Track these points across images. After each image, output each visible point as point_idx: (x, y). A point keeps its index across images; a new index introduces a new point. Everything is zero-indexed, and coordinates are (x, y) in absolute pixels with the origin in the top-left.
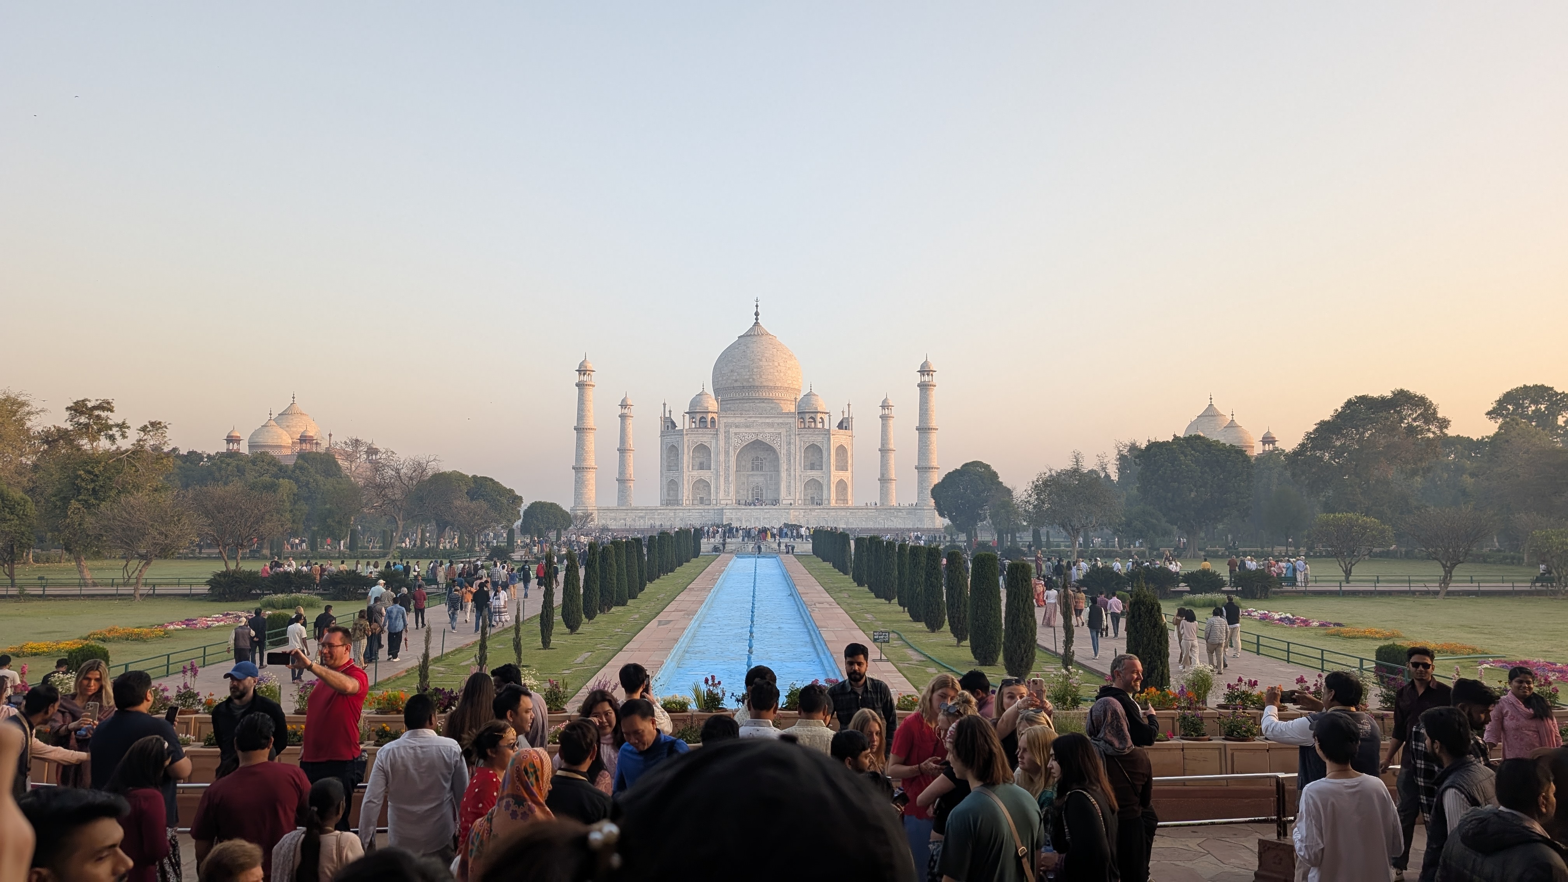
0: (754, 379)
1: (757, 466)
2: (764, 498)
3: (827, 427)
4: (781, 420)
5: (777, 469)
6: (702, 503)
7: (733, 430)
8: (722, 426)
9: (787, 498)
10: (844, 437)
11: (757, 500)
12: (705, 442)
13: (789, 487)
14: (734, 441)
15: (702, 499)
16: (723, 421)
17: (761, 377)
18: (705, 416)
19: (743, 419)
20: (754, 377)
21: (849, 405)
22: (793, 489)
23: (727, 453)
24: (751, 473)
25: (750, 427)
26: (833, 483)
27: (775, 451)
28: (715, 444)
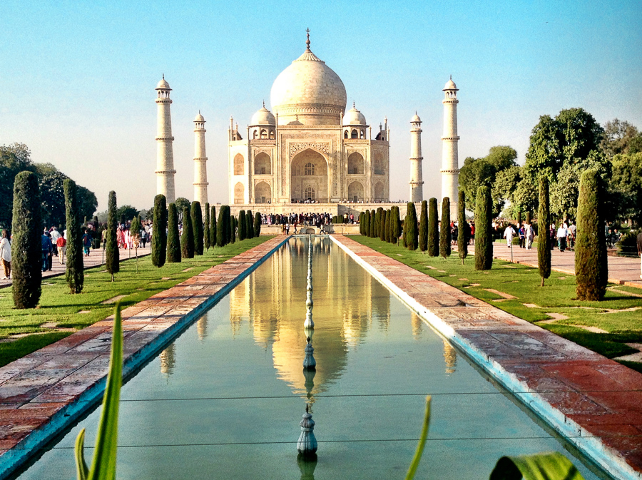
1: (310, 170)
3: (368, 138)
4: (329, 132)
5: (325, 173)
6: (264, 201)
8: (280, 137)
9: (334, 197)
10: (382, 146)
11: (310, 198)
12: (266, 151)
13: (335, 188)
15: (264, 198)
22: (339, 190)
24: (305, 177)
25: (303, 138)
26: (372, 184)
27: (324, 159)
28: (274, 152)
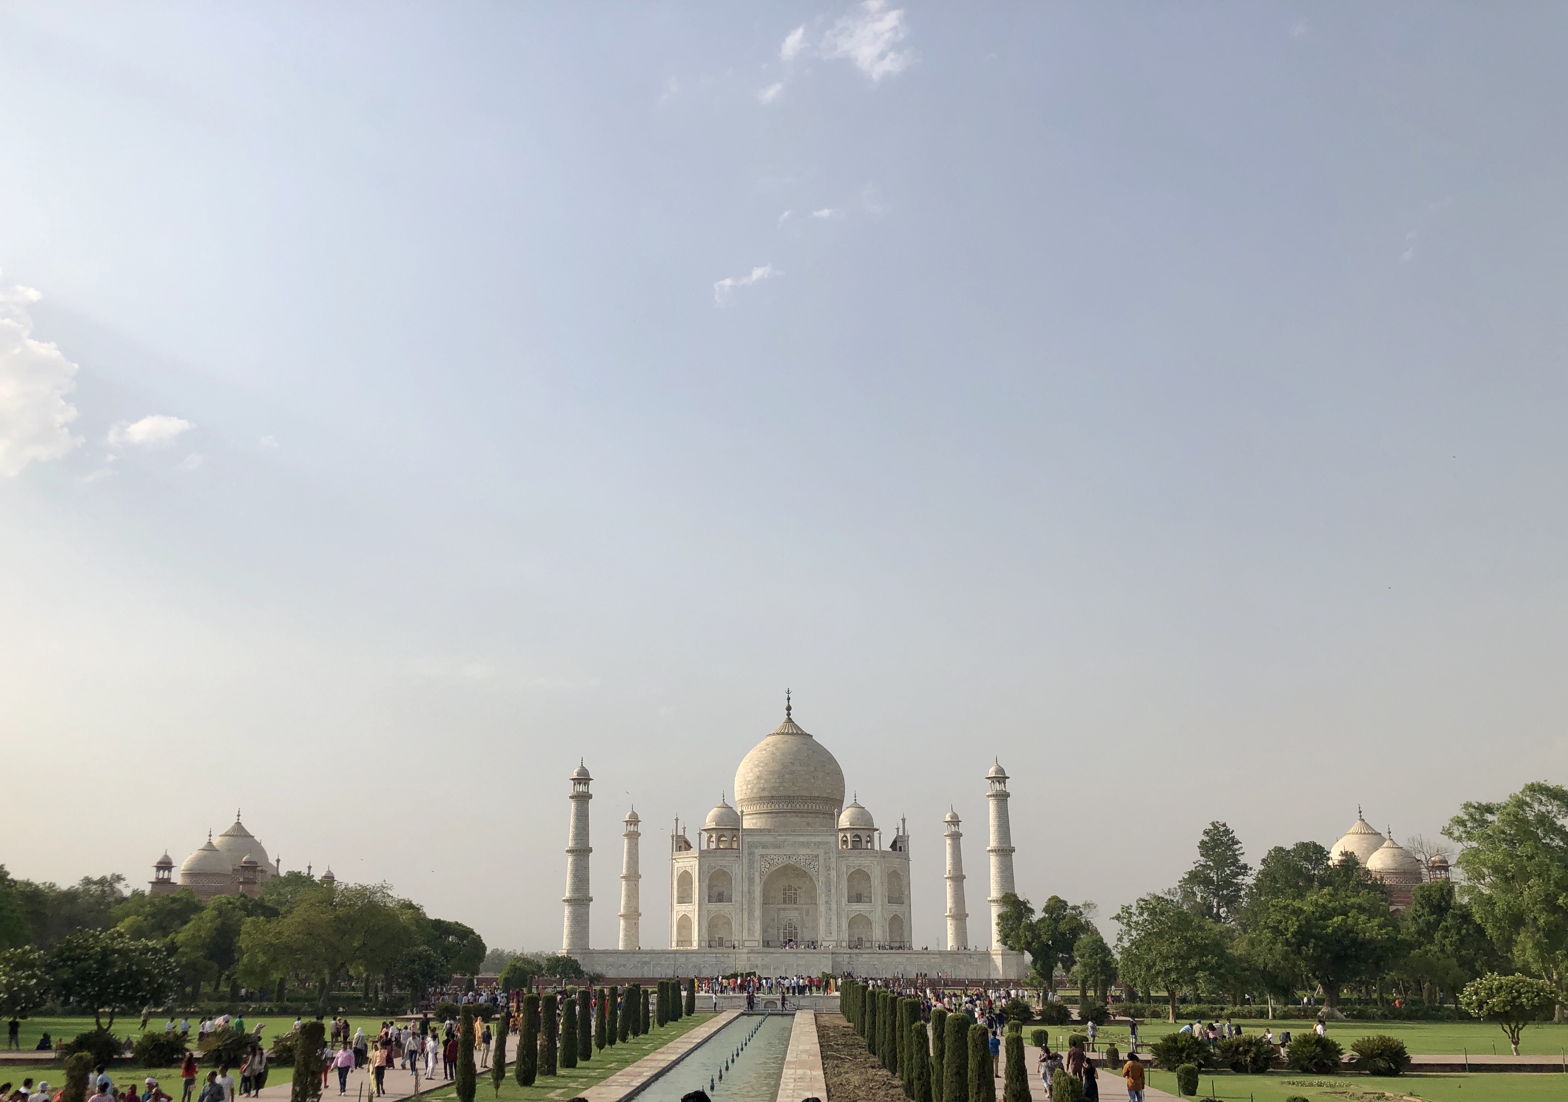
0: (785, 788)
1: (790, 897)
2: (799, 939)
3: (877, 847)
4: (818, 839)
5: (813, 901)
6: (721, 945)
7: (759, 851)
8: (746, 846)
9: (828, 939)
10: (898, 860)
11: (790, 942)
12: (725, 867)
13: (829, 925)
14: (759, 865)
15: (721, 939)
16: (747, 839)
17: (793, 784)
18: (725, 833)
19: (772, 837)
20: (785, 784)
21: (904, 820)
22: (834, 927)
24: (783, 906)
25: (779, 847)
26: (885, 920)
27: (811, 879)
28: (737, 870)
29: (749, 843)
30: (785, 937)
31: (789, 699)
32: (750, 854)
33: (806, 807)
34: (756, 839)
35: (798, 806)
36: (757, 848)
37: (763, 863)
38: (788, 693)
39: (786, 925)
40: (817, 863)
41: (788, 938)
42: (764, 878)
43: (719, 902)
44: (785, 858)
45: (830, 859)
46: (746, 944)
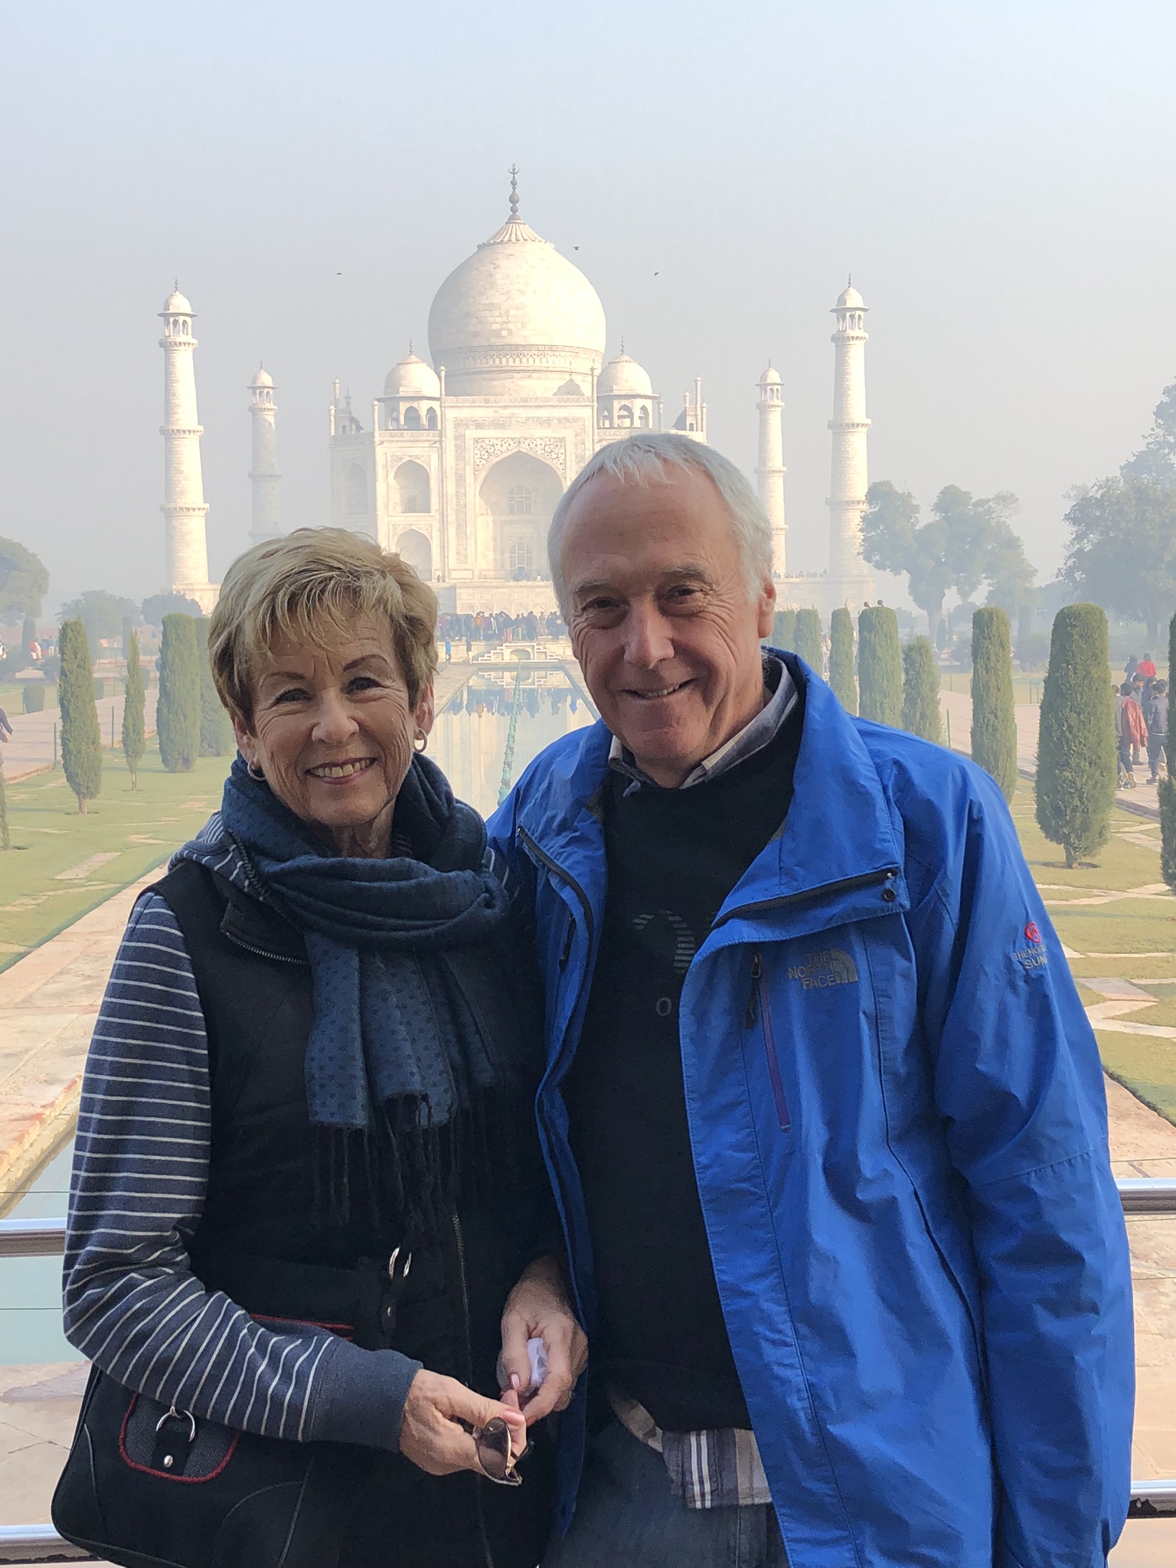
0: (510, 332)
2: (534, 567)
7: (471, 434)
14: (472, 454)
16: (451, 414)
17: (524, 326)
18: (415, 405)
19: (491, 410)
20: (511, 326)
23: (460, 479)
29: (456, 419)
30: (512, 564)
31: (514, 183)
32: (456, 438)
33: (544, 360)
34: (465, 413)
35: (531, 360)
36: (467, 426)
37: (478, 452)
38: (514, 173)
39: (514, 546)
40: (562, 451)
41: (517, 566)
42: (482, 475)
43: (410, 512)
44: (512, 444)
45: (583, 443)
46: (454, 575)
